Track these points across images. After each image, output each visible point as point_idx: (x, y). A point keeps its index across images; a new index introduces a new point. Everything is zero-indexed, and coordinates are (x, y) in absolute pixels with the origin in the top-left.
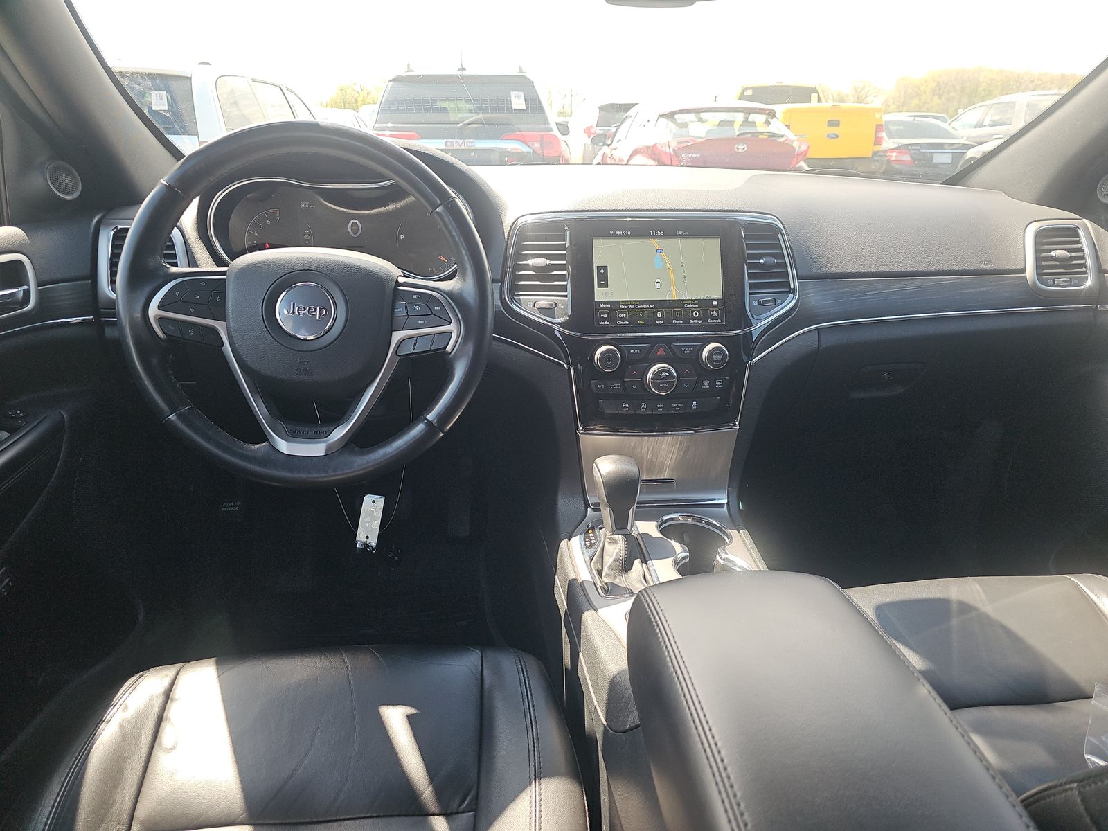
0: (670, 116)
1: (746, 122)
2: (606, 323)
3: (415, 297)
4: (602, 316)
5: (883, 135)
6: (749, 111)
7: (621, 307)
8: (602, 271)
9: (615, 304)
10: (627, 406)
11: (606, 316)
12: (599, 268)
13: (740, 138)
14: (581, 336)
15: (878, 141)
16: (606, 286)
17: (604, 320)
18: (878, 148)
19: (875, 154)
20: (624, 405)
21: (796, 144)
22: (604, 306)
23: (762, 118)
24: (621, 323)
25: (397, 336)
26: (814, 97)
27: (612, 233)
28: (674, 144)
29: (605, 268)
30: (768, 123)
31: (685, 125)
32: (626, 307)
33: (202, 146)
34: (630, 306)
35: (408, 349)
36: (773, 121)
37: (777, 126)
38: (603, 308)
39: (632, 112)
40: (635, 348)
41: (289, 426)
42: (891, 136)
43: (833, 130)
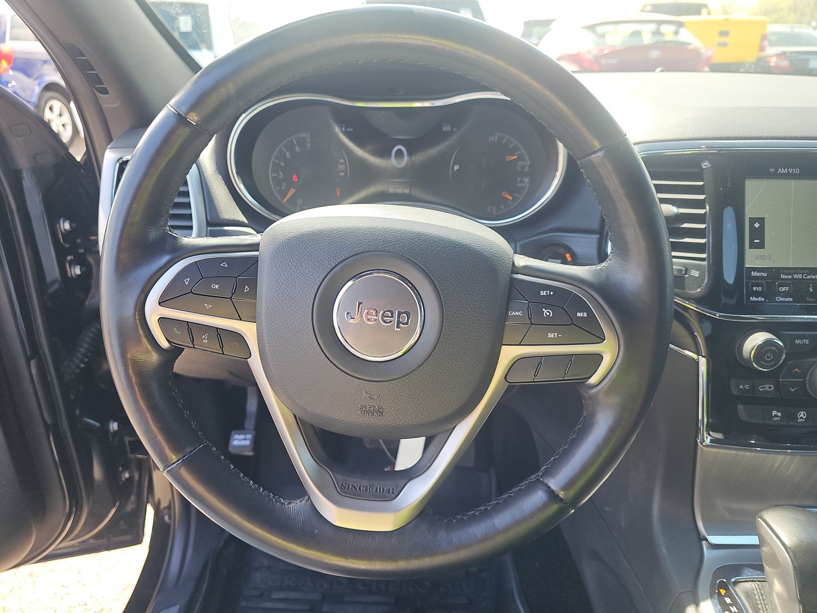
0: (591, 28)
1: (657, 33)
2: (760, 299)
3: (543, 293)
4: (754, 289)
5: (766, 43)
6: (660, 23)
7: (783, 276)
8: (757, 225)
9: (774, 273)
10: (779, 414)
11: (760, 289)
12: (753, 221)
13: (654, 46)
14: (724, 316)
15: (762, 49)
16: (761, 246)
17: (757, 294)
18: (763, 54)
19: (759, 59)
20: (774, 413)
21: (703, 51)
22: (758, 274)
23: (672, 28)
24: (781, 299)
25: (508, 354)
26: (704, 11)
27: (772, 170)
28: (595, 52)
29: (761, 221)
30: (676, 33)
31: (602, 36)
32: (790, 277)
33: (217, 58)
34: (795, 276)
35: (525, 377)
36: (682, 30)
37: (685, 36)
38: (756, 278)
39: (552, 26)
40: (802, 337)
41: (340, 477)
42: (772, 44)
43: (723, 39)
